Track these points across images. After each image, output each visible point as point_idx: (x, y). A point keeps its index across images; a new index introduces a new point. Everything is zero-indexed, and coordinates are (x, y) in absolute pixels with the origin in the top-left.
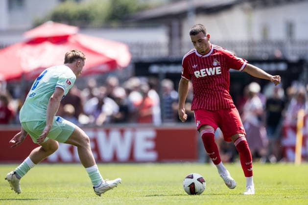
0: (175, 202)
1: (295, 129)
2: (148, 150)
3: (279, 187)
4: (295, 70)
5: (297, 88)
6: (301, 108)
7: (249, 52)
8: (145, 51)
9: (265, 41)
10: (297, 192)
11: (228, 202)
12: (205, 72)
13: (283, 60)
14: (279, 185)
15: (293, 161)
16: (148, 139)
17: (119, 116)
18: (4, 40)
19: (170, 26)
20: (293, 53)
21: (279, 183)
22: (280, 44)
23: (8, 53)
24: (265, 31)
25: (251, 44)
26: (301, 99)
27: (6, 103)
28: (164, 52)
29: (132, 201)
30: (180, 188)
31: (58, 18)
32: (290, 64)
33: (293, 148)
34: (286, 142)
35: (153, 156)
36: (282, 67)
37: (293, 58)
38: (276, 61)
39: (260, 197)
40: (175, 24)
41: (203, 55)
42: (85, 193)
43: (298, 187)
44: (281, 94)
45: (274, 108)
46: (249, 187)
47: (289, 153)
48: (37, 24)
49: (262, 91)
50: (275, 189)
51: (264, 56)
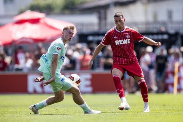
0: (103, 116)
1: (173, 73)
2: (87, 86)
3: (164, 108)
4: (173, 39)
5: (174, 50)
6: (177, 61)
7: (146, 28)
8: (85, 28)
9: (156, 22)
10: (175, 111)
11: (134, 117)
12: (122, 42)
13: (166, 33)
14: (164, 106)
15: (173, 92)
16: (87, 80)
17: (70, 66)
18: (2, 21)
19: (99, 13)
20: (172, 29)
21: (164, 105)
22: (164, 24)
23: (4, 29)
24: (155, 16)
25: (147, 23)
26: (177, 56)
27: (3, 59)
28: (96, 28)
29: (78, 116)
30: (106, 108)
31: (33, 8)
32: (170, 35)
33: (173, 85)
34: (168, 81)
35: (90, 89)
36: (165, 37)
37: (172, 31)
38: (162, 33)
39: (153, 113)
40: (102, 11)
41: (121, 31)
42: (50, 111)
43: (175, 108)
44: (165, 53)
45: (161, 61)
46: (146, 108)
47: (170, 88)
48: (22, 12)
49: (154, 51)
50: (162, 109)
51: (155, 31)
